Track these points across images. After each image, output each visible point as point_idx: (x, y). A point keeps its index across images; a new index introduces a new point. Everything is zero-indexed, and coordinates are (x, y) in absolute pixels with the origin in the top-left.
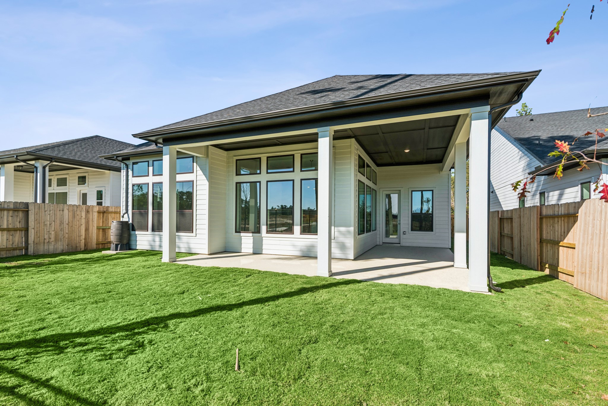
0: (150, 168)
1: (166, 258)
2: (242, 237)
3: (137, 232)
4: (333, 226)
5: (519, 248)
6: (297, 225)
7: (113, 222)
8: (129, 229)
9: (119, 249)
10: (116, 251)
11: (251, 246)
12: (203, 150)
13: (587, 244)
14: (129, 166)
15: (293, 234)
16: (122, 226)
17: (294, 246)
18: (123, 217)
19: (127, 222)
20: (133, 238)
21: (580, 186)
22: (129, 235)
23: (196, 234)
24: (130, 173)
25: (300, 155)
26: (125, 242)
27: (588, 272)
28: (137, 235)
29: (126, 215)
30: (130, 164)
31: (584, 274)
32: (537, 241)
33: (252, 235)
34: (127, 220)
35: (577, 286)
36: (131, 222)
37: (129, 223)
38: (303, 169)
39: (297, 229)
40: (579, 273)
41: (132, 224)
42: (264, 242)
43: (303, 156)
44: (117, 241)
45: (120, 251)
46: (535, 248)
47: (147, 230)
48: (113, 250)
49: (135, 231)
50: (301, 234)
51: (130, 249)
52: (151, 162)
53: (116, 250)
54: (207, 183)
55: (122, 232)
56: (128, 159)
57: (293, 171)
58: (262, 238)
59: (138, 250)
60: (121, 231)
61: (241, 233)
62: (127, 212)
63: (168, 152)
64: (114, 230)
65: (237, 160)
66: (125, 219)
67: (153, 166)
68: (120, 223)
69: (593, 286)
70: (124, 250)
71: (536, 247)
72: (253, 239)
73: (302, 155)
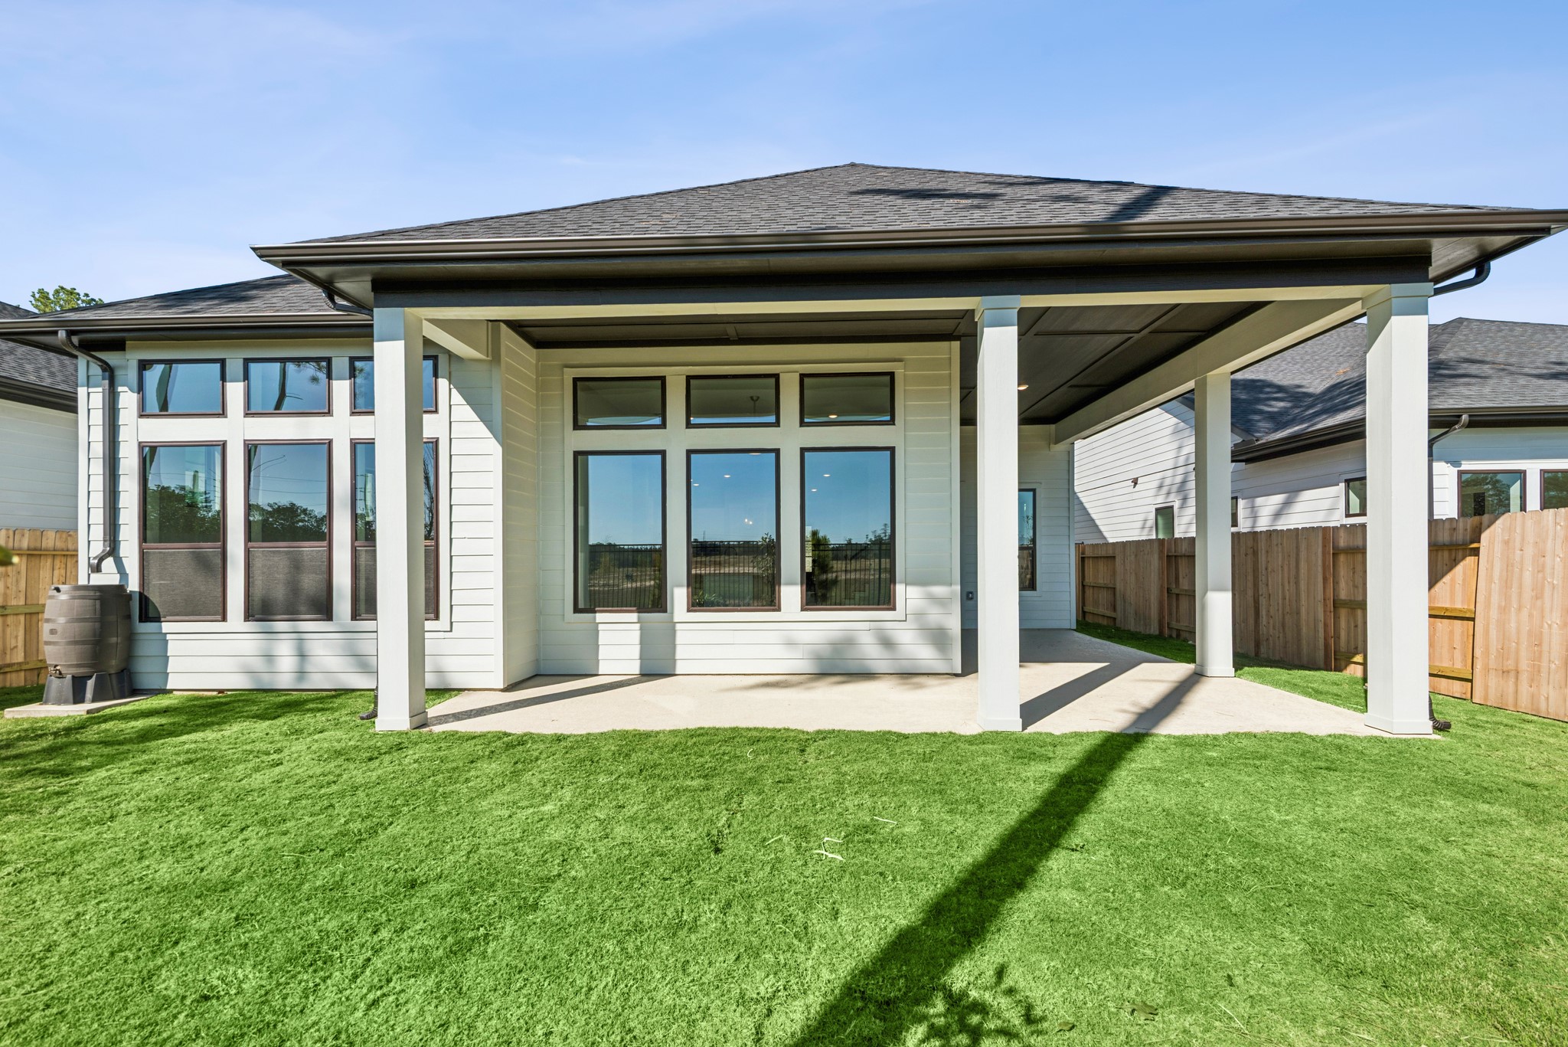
0: (229, 386)
1: (394, 716)
2: (601, 627)
3: (166, 627)
4: (901, 582)
5: (1251, 621)
6: (791, 583)
7: (58, 590)
8: (129, 617)
9: (89, 694)
10: (76, 702)
11: (636, 652)
12: (482, 334)
13: (1520, 609)
14: (118, 373)
15: (779, 610)
16: (101, 605)
17: (791, 644)
18: (97, 569)
19: (120, 589)
20: (145, 648)
21: (1342, 485)
22: (131, 638)
23: (451, 623)
24: (128, 399)
25: (797, 377)
26: (114, 664)
27: (1524, 665)
28: (169, 637)
29: (109, 564)
30: (125, 367)
31: (1513, 674)
32: (1325, 605)
33: (639, 618)
34: (114, 580)
35: (1486, 698)
36: (133, 586)
37: (129, 589)
38: (806, 420)
39: (791, 594)
40: (1492, 673)
41: (141, 594)
42: (681, 638)
43: (807, 380)
44: (78, 666)
45: (94, 700)
46: (1316, 621)
47: (219, 617)
48: (60, 701)
49: (157, 619)
50: (802, 610)
51: (135, 692)
52: (235, 366)
53: (78, 697)
54: (494, 449)
55: (101, 627)
56: (118, 345)
57: (777, 424)
58: (674, 627)
59: (171, 691)
60: (97, 625)
61: (598, 615)
62: (113, 547)
63: (402, 331)
64: (62, 620)
65: (576, 380)
66: (108, 576)
67: (246, 377)
68: (92, 593)
69: (1547, 699)
70: (115, 698)
71: (1321, 616)
72: (641, 629)
73: (803, 376)
